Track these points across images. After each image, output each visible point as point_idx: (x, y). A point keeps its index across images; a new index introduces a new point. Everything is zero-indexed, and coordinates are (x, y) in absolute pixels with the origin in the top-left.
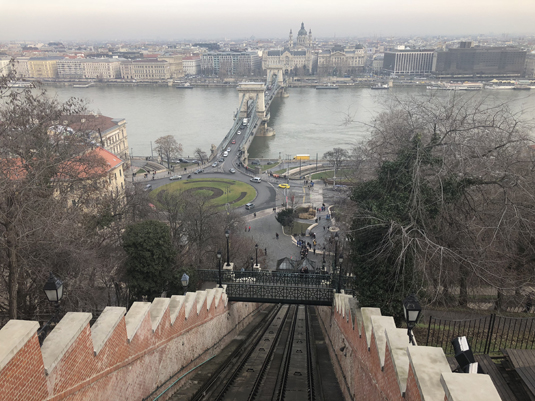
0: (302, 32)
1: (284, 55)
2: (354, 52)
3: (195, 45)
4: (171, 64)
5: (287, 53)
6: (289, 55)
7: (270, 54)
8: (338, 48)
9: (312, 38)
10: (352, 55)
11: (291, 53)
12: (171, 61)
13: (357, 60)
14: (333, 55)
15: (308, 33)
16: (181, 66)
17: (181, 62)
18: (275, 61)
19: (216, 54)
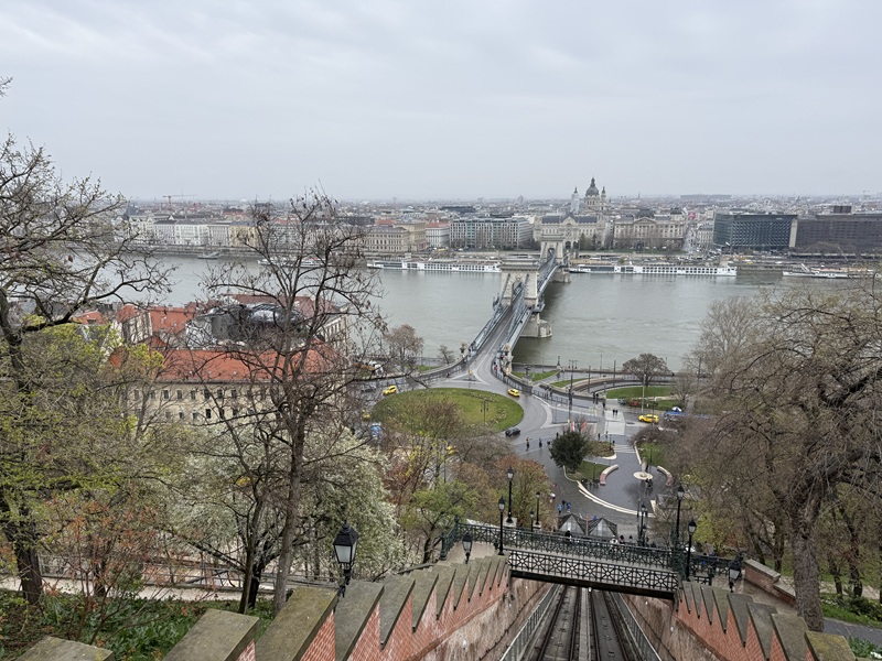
0: (592, 191)
1: (565, 222)
2: (669, 218)
3: (443, 208)
4: (409, 233)
5: (570, 220)
6: (573, 222)
7: (546, 220)
8: (645, 213)
9: (607, 198)
10: (665, 223)
11: (576, 220)
12: (411, 229)
13: (674, 229)
14: (636, 222)
15: (600, 193)
16: (423, 236)
17: (423, 230)
18: (552, 230)
19: (471, 220)
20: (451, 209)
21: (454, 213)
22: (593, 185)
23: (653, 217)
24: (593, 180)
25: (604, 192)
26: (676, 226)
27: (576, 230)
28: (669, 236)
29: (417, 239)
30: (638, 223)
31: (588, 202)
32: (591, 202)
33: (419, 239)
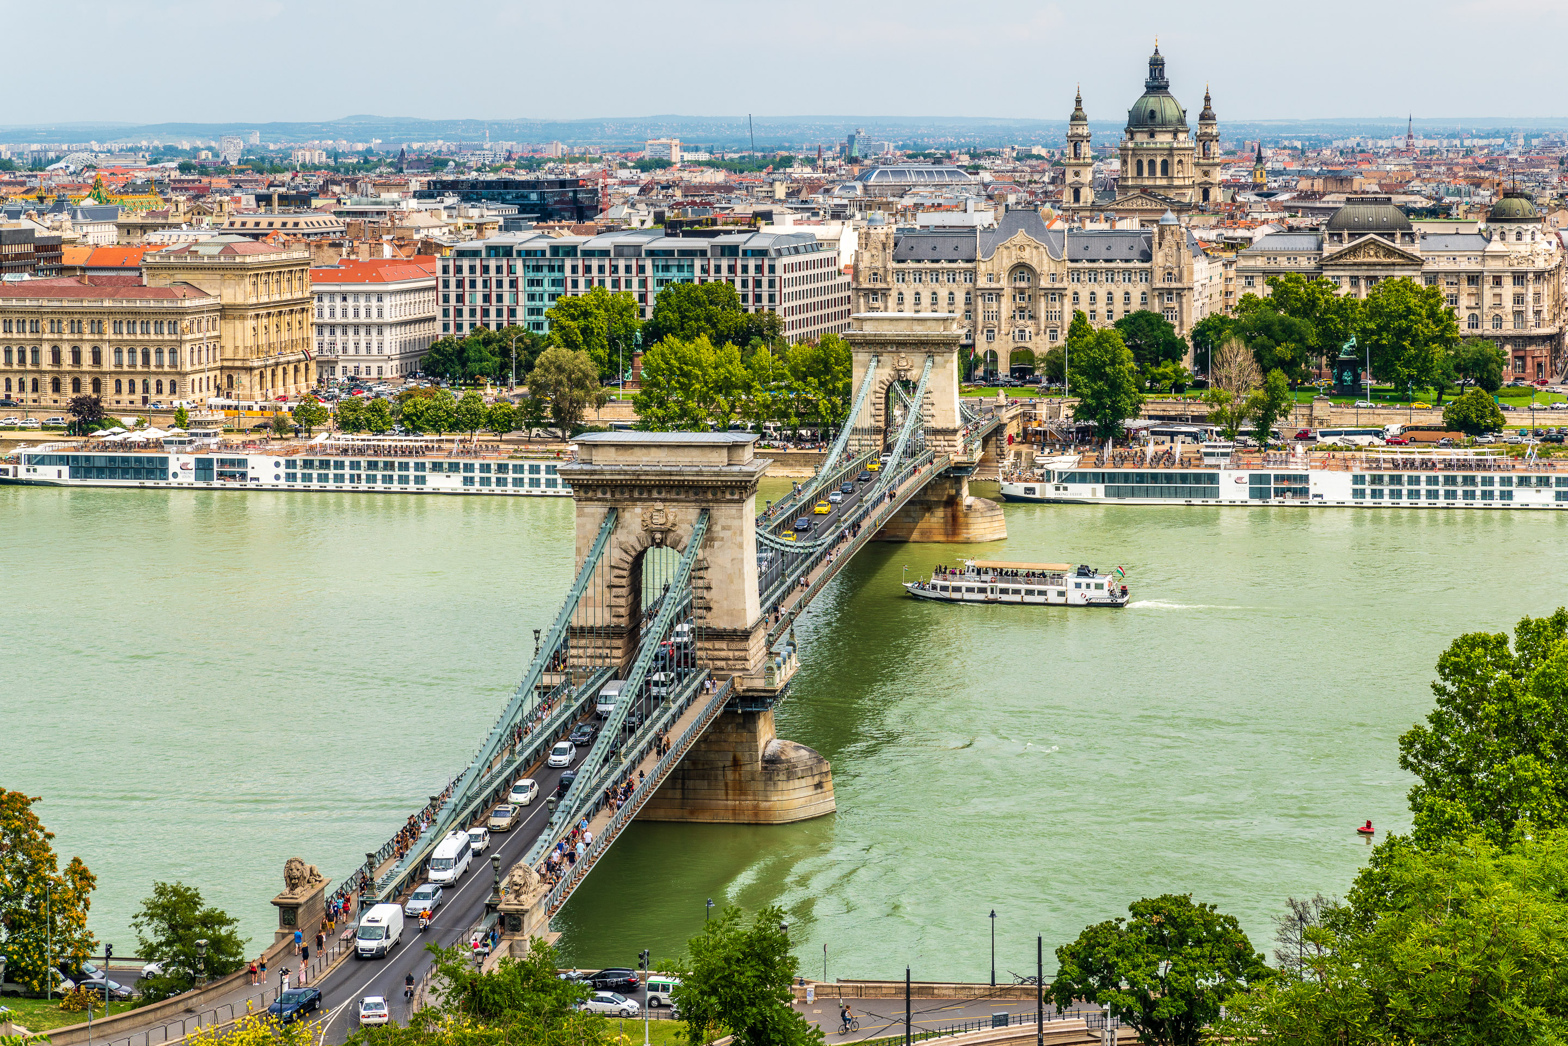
0: (1154, 112)
4: (226, 310)
5: (1023, 248)
7: (906, 248)
12: (233, 292)
13: (1509, 289)
15: (1192, 119)
16: (295, 325)
17: (298, 295)
18: (943, 293)
19: (543, 244)
20: (471, 192)
21: (476, 211)
22: (1158, 83)
24: (1157, 65)
25: (1206, 117)
26: (1519, 278)
27: (1056, 294)
28: (1487, 328)
29: (262, 340)
30: (1342, 261)
31: (1140, 163)
32: (1152, 163)
33: (273, 338)
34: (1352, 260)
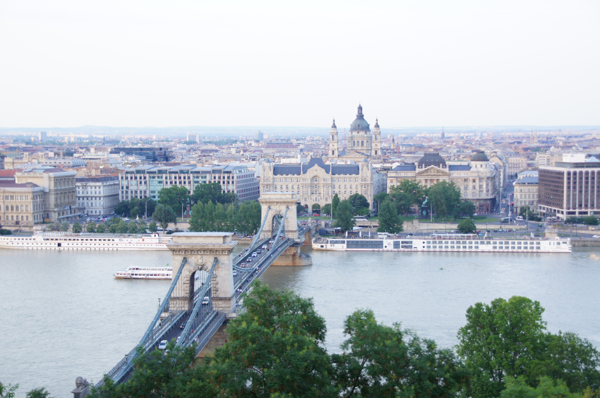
0: (361, 124)
1: (311, 172)
2: (468, 168)
5: (316, 170)
6: (321, 173)
8: (433, 159)
10: (463, 174)
11: (327, 169)
13: (477, 184)
14: (419, 173)
15: (372, 128)
16: (70, 197)
17: (71, 187)
18: (290, 186)
19: (155, 169)
20: (129, 152)
21: (132, 158)
22: (360, 116)
23: (444, 165)
24: (360, 108)
27: (327, 186)
28: (470, 197)
29: (59, 202)
30: (422, 174)
31: (354, 142)
32: (358, 142)
33: (62, 201)
34: (426, 174)
